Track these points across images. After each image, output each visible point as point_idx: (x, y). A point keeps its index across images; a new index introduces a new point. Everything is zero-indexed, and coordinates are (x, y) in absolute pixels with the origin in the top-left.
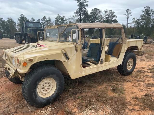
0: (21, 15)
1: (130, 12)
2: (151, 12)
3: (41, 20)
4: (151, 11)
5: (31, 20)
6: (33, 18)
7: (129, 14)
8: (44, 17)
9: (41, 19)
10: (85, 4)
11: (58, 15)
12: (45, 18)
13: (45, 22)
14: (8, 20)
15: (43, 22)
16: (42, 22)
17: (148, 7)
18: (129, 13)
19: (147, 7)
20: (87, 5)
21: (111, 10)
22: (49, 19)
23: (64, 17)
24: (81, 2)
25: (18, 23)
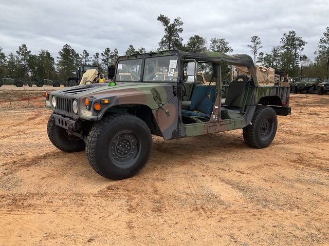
1: (258, 41)
2: (297, 42)
4: (297, 40)
5: (82, 54)
6: (85, 51)
7: (257, 45)
8: (107, 48)
10: (178, 27)
11: (131, 46)
13: (108, 59)
14: (41, 55)
15: (105, 58)
16: (102, 58)
17: (293, 32)
18: (257, 43)
19: (290, 33)
20: (181, 30)
21: (222, 40)
22: (114, 54)
23: (142, 49)
24: (170, 23)
25: (59, 60)
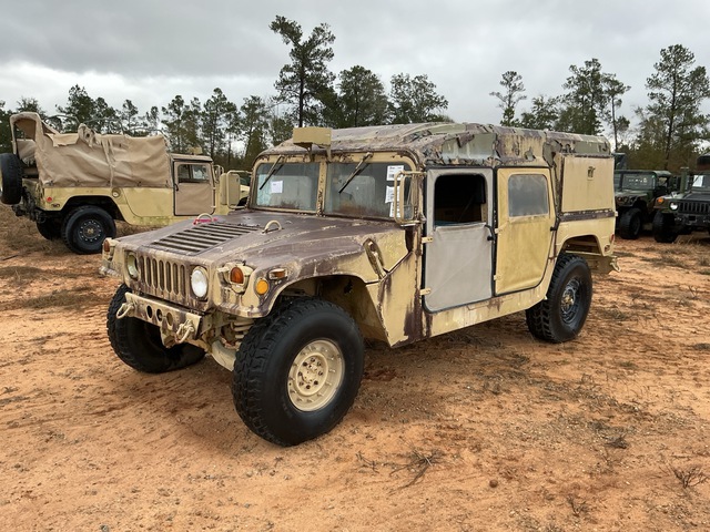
0: (73, 88)
1: (518, 83)
2: (606, 87)
3: (160, 109)
4: (607, 80)
6: (129, 103)
7: (515, 93)
8: (177, 97)
9: (164, 109)
10: (321, 47)
11: (218, 90)
12: (178, 101)
14: (22, 110)
15: (170, 119)
16: (165, 118)
17: (595, 61)
18: (515, 88)
19: (588, 64)
20: (329, 54)
21: (420, 78)
22: (192, 109)
23: (255, 98)
24: (304, 38)
